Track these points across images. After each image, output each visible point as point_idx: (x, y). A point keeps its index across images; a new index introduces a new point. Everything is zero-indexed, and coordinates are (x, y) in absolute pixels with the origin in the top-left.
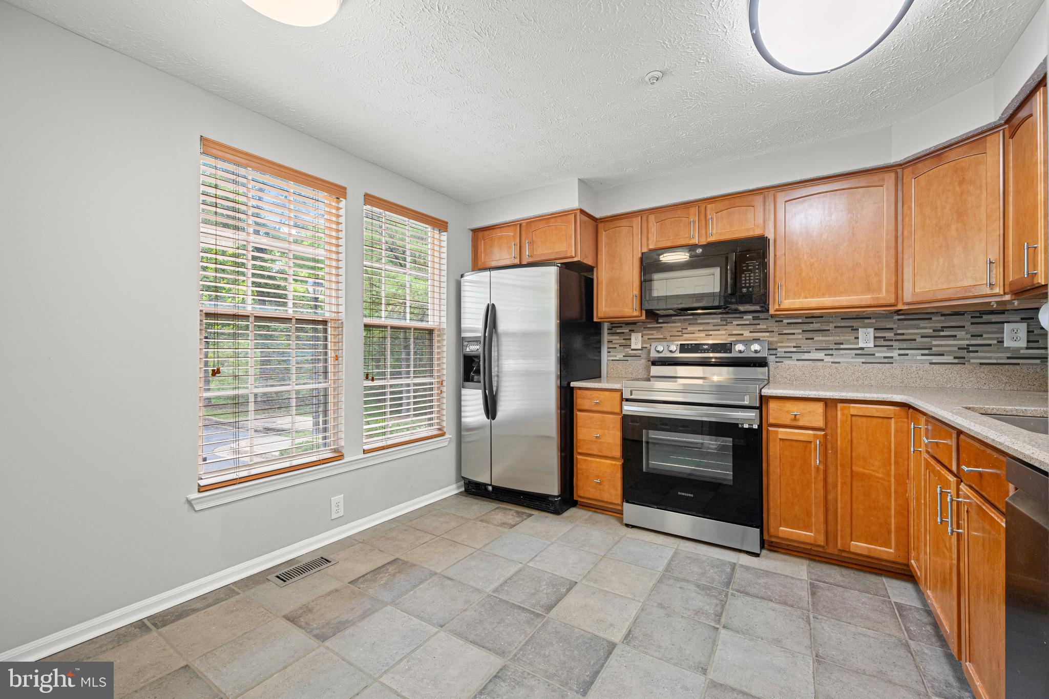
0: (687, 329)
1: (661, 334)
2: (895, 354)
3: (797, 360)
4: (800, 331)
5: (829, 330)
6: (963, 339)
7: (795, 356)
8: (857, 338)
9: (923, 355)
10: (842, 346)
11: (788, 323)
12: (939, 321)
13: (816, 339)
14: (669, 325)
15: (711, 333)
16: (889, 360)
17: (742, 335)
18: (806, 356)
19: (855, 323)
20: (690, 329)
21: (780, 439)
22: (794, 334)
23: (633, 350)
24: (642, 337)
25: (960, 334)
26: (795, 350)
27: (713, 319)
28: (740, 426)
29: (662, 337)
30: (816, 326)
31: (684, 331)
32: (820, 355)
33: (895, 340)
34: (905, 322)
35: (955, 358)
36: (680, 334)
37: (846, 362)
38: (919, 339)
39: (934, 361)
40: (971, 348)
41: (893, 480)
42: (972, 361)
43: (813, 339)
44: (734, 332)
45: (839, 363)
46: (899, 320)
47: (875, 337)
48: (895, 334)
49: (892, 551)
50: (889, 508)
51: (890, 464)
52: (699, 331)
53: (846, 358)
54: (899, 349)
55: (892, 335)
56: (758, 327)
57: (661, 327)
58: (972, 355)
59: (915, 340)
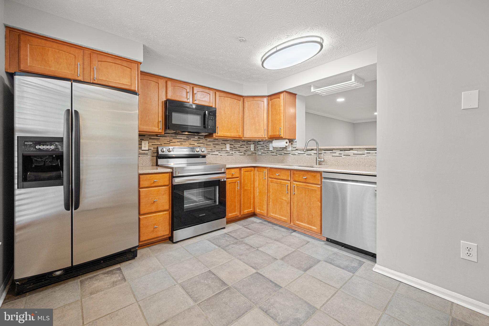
0: (172, 140)
1: (159, 142)
2: (233, 152)
3: (212, 155)
4: (212, 144)
5: (219, 144)
6: (245, 148)
7: (211, 153)
8: (226, 147)
9: (239, 153)
10: (223, 150)
11: (209, 141)
12: (241, 143)
13: (216, 147)
14: (163, 138)
15: (183, 143)
16: (232, 155)
17: (194, 144)
18: (214, 153)
19: (225, 142)
20: (174, 140)
21: (229, 183)
22: (210, 145)
23: (142, 150)
24: (148, 143)
25: (245, 147)
26: (211, 151)
27: (184, 137)
28: (221, 180)
29: (160, 144)
30: (216, 142)
31: (171, 141)
32: (217, 153)
33: (234, 148)
34: (236, 143)
35: (244, 153)
36: (169, 143)
37: (224, 155)
38: (238, 148)
39: (240, 154)
40: (246, 151)
41: (252, 189)
42: (246, 154)
43: (215, 147)
44: (192, 143)
45: (222, 155)
46: (234, 142)
47: (230, 147)
48: (234, 146)
49: (252, 209)
50: (251, 197)
51: (252, 184)
52: (177, 142)
53: (223, 153)
54: (235, 151)
55: (233, 146)
56: (200, 141)
57: (159, 139)
58: (246, 152)
59: (237, 148)
